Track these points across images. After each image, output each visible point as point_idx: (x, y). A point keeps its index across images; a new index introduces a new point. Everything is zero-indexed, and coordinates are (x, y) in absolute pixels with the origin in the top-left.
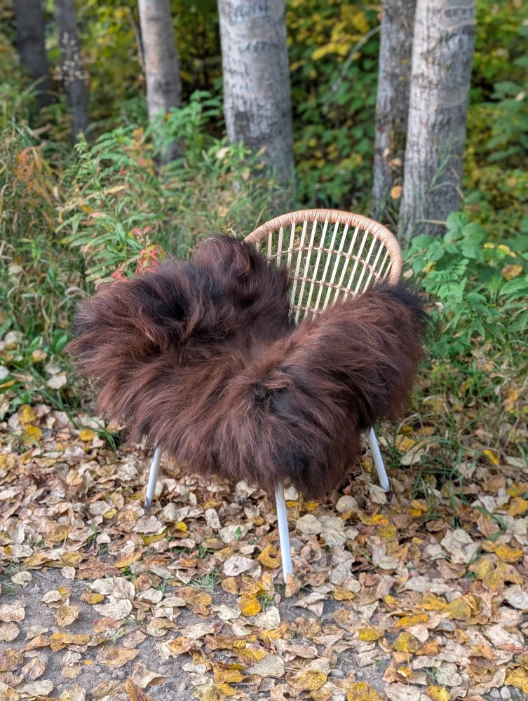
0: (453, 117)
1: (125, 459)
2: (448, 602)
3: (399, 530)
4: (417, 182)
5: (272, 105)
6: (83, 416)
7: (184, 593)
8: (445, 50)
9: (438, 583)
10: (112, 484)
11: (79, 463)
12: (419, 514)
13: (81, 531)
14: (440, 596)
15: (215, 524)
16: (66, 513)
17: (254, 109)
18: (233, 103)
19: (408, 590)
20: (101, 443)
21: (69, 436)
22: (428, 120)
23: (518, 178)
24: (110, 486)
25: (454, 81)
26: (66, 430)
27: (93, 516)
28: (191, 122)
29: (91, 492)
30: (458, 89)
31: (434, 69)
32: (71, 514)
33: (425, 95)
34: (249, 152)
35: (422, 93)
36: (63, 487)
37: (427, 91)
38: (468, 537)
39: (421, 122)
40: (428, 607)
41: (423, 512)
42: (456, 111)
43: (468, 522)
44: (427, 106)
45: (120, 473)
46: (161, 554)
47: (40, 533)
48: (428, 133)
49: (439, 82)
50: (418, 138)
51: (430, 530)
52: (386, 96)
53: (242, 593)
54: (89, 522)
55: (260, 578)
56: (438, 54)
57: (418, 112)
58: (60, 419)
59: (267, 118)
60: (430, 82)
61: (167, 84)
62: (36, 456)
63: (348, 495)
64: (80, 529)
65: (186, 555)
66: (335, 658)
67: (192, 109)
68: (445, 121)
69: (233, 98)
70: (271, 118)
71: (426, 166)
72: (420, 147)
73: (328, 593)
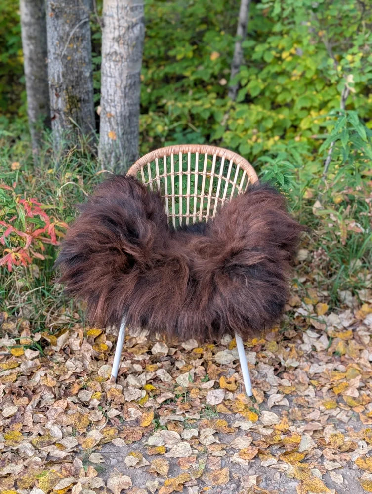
0: (137, 80)
3: (277, 343)
8: (132, 35)
13: (93, 414)
22: (121, 84)
25: (137, 55)
31: (124, 48)
33: (118, 67)
35: (115, 66)
37: (119, 64)
39: (116, 86)
44: (120, 74)
48: (122, 92)
49: (128, 57)
52: (59, 72)
53: (235, 411)
54: (90, 407)
56: (127, 38)
57: (113, 79)
68: (133, 83)
71: (121, 115)
72: (116, 103)
73: (277, 392)
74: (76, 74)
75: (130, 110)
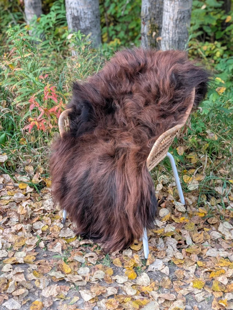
0: (186, 15)
1: (45, 197)
2: (231, 262)
3: (196, 225)
5: (91, 12)
6: (18, 176)
9: (222, 251)
10: (42, 212)
11: (21, 202)
12: (203, 215)
13: (32, 239)
14: (225, 258)
16: (21, 230)
17: (82, 14)
18: (71, 12)
19: (209, 256)
20: (32, 190)
21: (13, 187)
22: (174, 17)
23: (208, 46)
26: (11, 184)
27: (36, 230)
28: (52, 21)
29: (32, 217)
32: (24, 230)
33: (172, 5)
34: (84, 35)
35: (170, 3)
36: (17, 216)
37: (173, 2)
38: (231, 225)
39: (170, 18)
40: (222, 265)
41: (205, 214)
42: (187, 12)
43: (228, 218)
44: (173, 10)
45: (45, 205)
46: (77, 248)
47: (10, 243)
48: (174, 23)
50: (169, 26)
51: (211, 223)
52: (147, 7)
53: (125, 267)
54: (35, 234)
55: (133, 257)
57: (168, 13)
58: (6, 178)
59: (88, 18)
61: (35, 3)
63: (164, 208)
64: (30, 238)
65: (90, 248)
66: (185, 299)
67: (51, 14)
68: (182, 18)
69: (71, 9)
70: (91, 18)
71: (172, 40)
72: (169, 31)
73: (169, 262)
74: (158, 10)
75: (179, 37)
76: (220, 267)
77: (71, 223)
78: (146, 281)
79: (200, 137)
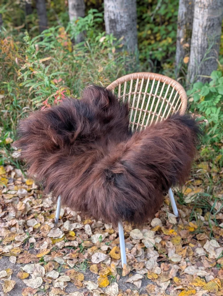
0: (216, 23)
1: (47, 195)
2: (206, 282)
4: (197, 55)
5: (127, 16)
7: (70, 273)
9: (202, 270)
10: (40, 209)
11: (24, 197)
12: (193, 230)
13: (22, 236)
14: (203, 278)
15: (89, 232)
16: (15, 225)
17: (119, 18)
18: (109, 15)
19: (186, 274)
20: (36, 187)
21: (21, 182)
22: (203, 24)
24: (38, 211)
25: (217, 5)
26: (20, 179)
27: (29, 227)
28: (88, 24)
29: (28, 214)
30: (218, 9)
32: (18, 226)
33: (202, 12)
34: (115, 39)
35: (200, 11)
36: (15, 211)
37: (203, 10)
38: (218, 244)
39: (199, 25)
40: (196, 284)
41: (195, 229)
42: (217, 20)
43: (218, 235)
44: (203, 17)
45: (44, 203)
46: (61, 249)
47: (1, 237)
48: (203, 30)
49: (209, 5)
50: (198, 33)
51: (199, 239)
52: (183, 12)
53: (100, 274)
54: (26, 230)
55: (110, 265)
58: (18, 173)
59: (125, 22)
60: (204, 5)
61: (78, 5)
62: (4, 193)
63: (157, 217)
64: (21, 234)
65: (73, 250)
67: (89, 17)
68: (211, 25)
69: (109, 13)
70: (127, 22)
71: (201, 47)
73: (145, 274)
75: (208, 44)
76: (193, 286)
77: (62, 224)
78: (114, 291)
79: (215, 147)
